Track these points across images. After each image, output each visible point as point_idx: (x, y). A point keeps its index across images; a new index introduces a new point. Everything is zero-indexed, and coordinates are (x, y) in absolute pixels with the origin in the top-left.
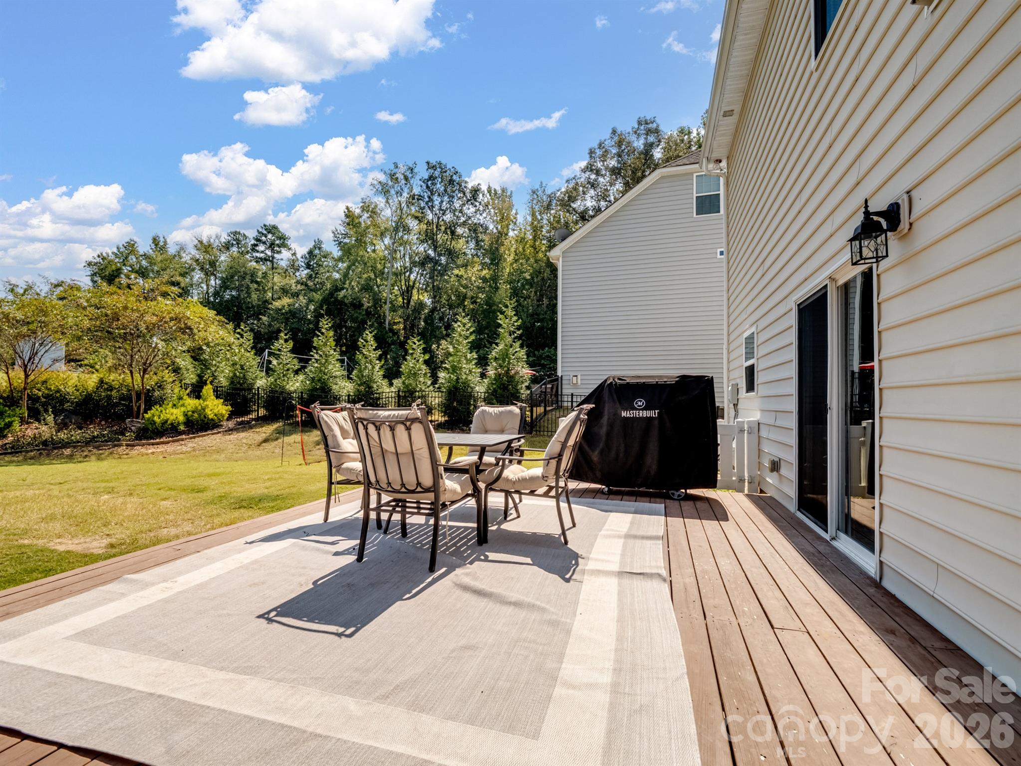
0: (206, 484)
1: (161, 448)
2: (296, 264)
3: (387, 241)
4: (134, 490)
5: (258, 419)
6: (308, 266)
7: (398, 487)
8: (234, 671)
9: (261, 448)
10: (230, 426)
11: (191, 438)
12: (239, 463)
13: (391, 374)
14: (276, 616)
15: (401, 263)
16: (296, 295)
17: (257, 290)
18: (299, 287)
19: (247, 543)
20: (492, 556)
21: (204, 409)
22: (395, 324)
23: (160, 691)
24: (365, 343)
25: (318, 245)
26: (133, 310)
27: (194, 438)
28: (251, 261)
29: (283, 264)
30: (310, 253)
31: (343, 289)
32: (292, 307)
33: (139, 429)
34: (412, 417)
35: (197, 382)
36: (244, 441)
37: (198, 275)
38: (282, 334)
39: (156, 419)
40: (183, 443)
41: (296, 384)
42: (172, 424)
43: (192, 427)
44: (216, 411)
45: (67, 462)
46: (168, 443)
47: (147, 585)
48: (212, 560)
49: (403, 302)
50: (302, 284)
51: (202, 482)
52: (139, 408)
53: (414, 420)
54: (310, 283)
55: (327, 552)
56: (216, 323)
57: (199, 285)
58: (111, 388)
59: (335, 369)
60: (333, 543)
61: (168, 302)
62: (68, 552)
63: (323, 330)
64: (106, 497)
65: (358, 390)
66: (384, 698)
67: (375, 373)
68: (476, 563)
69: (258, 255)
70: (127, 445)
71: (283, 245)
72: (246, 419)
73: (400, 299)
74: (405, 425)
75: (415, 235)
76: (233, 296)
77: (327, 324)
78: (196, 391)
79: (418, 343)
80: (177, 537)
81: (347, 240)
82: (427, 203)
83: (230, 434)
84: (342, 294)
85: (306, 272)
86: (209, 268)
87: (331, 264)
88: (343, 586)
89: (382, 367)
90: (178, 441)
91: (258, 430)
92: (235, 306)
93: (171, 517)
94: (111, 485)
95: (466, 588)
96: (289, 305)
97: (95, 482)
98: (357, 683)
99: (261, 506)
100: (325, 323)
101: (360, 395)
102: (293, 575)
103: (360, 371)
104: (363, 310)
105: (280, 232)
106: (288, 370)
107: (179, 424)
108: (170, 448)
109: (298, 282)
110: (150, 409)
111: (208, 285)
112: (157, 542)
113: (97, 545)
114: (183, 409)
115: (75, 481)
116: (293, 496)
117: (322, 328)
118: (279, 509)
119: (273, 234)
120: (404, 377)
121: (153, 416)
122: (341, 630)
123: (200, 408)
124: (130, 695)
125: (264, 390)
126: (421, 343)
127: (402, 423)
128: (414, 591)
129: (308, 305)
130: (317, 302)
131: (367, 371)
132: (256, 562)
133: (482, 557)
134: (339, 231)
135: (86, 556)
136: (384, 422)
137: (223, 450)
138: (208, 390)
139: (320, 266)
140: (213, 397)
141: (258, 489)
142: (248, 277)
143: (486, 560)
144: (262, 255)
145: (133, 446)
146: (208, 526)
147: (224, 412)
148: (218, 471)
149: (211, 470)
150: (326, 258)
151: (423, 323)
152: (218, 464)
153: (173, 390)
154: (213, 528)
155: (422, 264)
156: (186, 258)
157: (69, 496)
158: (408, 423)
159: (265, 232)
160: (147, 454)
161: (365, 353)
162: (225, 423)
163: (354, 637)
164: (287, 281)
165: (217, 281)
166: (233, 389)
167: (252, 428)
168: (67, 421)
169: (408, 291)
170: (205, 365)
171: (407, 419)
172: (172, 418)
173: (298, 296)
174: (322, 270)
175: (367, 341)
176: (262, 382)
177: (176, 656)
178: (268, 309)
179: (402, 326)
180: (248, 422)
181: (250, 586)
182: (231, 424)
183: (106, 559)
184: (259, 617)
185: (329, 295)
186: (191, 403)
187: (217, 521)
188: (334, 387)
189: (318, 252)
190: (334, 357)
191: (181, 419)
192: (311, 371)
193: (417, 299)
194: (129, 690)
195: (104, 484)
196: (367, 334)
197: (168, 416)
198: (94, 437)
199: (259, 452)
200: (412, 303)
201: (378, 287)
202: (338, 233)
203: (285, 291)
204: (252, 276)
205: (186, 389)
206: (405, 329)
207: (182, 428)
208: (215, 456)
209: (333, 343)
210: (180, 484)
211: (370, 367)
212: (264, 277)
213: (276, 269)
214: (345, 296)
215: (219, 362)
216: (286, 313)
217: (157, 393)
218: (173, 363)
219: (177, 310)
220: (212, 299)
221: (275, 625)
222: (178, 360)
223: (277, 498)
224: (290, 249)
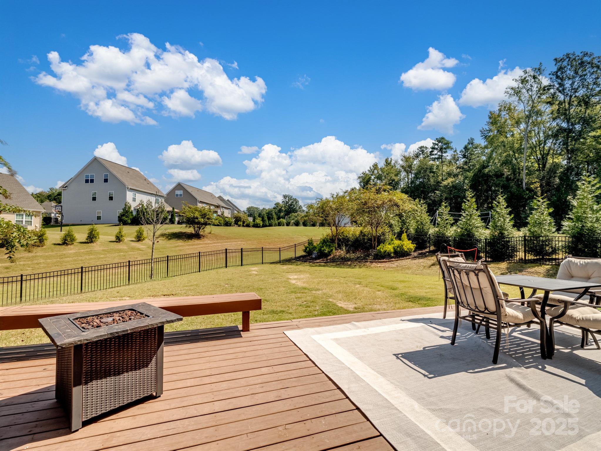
0: (398, 286)
1: (383, 265)
2: (456, 157)
3: (522, 126)
4: (368, 284)
5: (430, 252)
6: (464, 156)
7: (474, 308)
8: (377, 372)
9: (430, 269)
10: (415, 255)
11: (396, 260)
12: (417, 276)
13: (519, 223)
14: (401, 357)
15: (536, 139)
16: (456, 176)
17: (433, 176)
18: (458, 170)
19: (401, 320)
20: (548, 368)
21: (402, 246)
22: (532, 183)
23: (352, 368)
24: (498, 204)
25: (471, 142)
26: (372, 200)
27: (398, 260)
28: (430, 161)
29: (449, 158)
30: (466, 148)
31: (488, 166)
32: (454, 183)
33: (375, 254)
34: (479, 268)
35: (400, 231)
36: (422, 264)
37: (403, 174)
38: (443, 203)
39: (381, 250)
40: (393, 262)
41: (451, 232)
42: (388, 253)
43: (397, 255)
44: (408, 247)
45: (348, 268)
46: (386, 262)
47: (359, 328)
48: (384, 324)
49: (539, 167)
50: (460, 168)
51: (396, 285)
52: (375, 244)
53: (480, 270)
54: (466, 167)
55: (437, 335)
56: (408, 201)
57: (404, 179)
58: (364, 235)
59: (477, 222)
60: (443, 331)
61: (386, 194)
62: (341, 307)
63: (468, 198)
64: (358, 286)
65: (493, 235)
66: (433, 410)
67: (506, 224)
68: (532, 369)
69: (434, 157)
70: (370, 262)
71: (448, 147)
72: (424, 251)
73: (536, 165)
74: (475, 273)
75: (548, 115)
76: (421, 182)
77: (471, 194)
78: (399, 236)
79: (542, 201)
80: (379, 310)
81: (491, 134)
82: (558, 89)
83: (415, 260)
84: (487, 170)
85: (463, 160)
86: (408, 169)
87: (480, 152)
88: (438, 354)
89: (512, 219)
90: (390, 261)
91: (429, 258)
92: (422, 187)
93: (379, 300)
94: (361, 280)
95: (512, 380)
96: (452, 183)
97: (355, 279)
98: (423, 398)
99: (419, 302)
100: (470, 194)
101: (494, 239)
102: (416, 341)
103: (494, 223)
104: (504, 178)
105: (446, 140)
106: (447, 224)
107: (391, 253)
108: (387, 265)
109: (458, 168)
110: (379, 245)
111: (408, 178)
112: (371, 310)
113: (350, 306)
114: (393, 245)
115: (349, 277)
116: (438, 300)
117: (468, 197)
118: (428, 306)
119: (442, 143)
120: (530, 226)
121: (380, 248)
122: (427, 374)
123: (400, 245)
124: (343, 366)
125: (433, 236)
126: (545, 200)
127: (473, 271)
128: (476, 370)
129: (464, 180)
130: (470, 178)
131: (500, 223)
132: (402, 330)
133: (540, 367)
134: (485, 129)
135: (346, 310)
136: (462, 270)
137: (411, 268)
138: (404, 236)
139: (472, 154)
140: (407, 240)
141: (421, 293)
142: (428, 171)
143: (543, 369)
144: (437, 156)
145: (372, 262)
146: (393, 308)
147: (412, 247)
148: (405, 279)
149: (402, 279)
150: (476, 148)
151: (558, 180)
152: (407, 276)
153: (389, 236)
154: (394, 309)
155: (555, 136)
156: (398, 167)
157: (346, 283)
158: (476, 272)
159: (437, 143)
160: (377, 267)
161: (498, 210)
162: (412, 253)
163: (431, 379)
164: (451, 168)
165: (412, 175)
166: (417, 235)
167: (426, 257)
168: (349, 249)
169: (543, 158)
170: (403, 223)
171: (476, 269)
172: (388, 250)
173: (458, 176)
174: (473, 157)
175: (499, 203)
176: (432, 231)
177: (360, 358)
178: (440, 186)
179: (538, 185)
180: (425, 253)
181: (395, 340)
182: (416, 254)
183: (352, 313)
184: (394, 355)
185: (478, 172)
186: (397, 242)
187: (397, 306)
188: (476, 233)
189: (471, 146)
190: (476, 215)
191: (392, 250)
192: (461, 224)
193: (551, 162)
194: (344, 364)
195: (358, 280)
196: (499, 198)
197: (387, 249)
198: (358, 257)
199: (429, 271)
200: (548, 166)
201: (516, 159)
202: (484, 131)
203: (449, 174)
204: (430, 169)
205: (395, 235)
206: (541, 186)
207: (392, 255)
208: (407, 271)
209: (475, 206)
210: (387, 284)
211: (502, 220)
212: (437, 169)
213: (444, 162)
214: (489, 171)
215: (410, 221)
216: (450, 187)
217: (382, 237)
218: (389, 222)
219: (390, 197)
220: (410, 185)
221: (399, 360)
222: (391, 221)
223: (429, 299)
224: (452, 149)
